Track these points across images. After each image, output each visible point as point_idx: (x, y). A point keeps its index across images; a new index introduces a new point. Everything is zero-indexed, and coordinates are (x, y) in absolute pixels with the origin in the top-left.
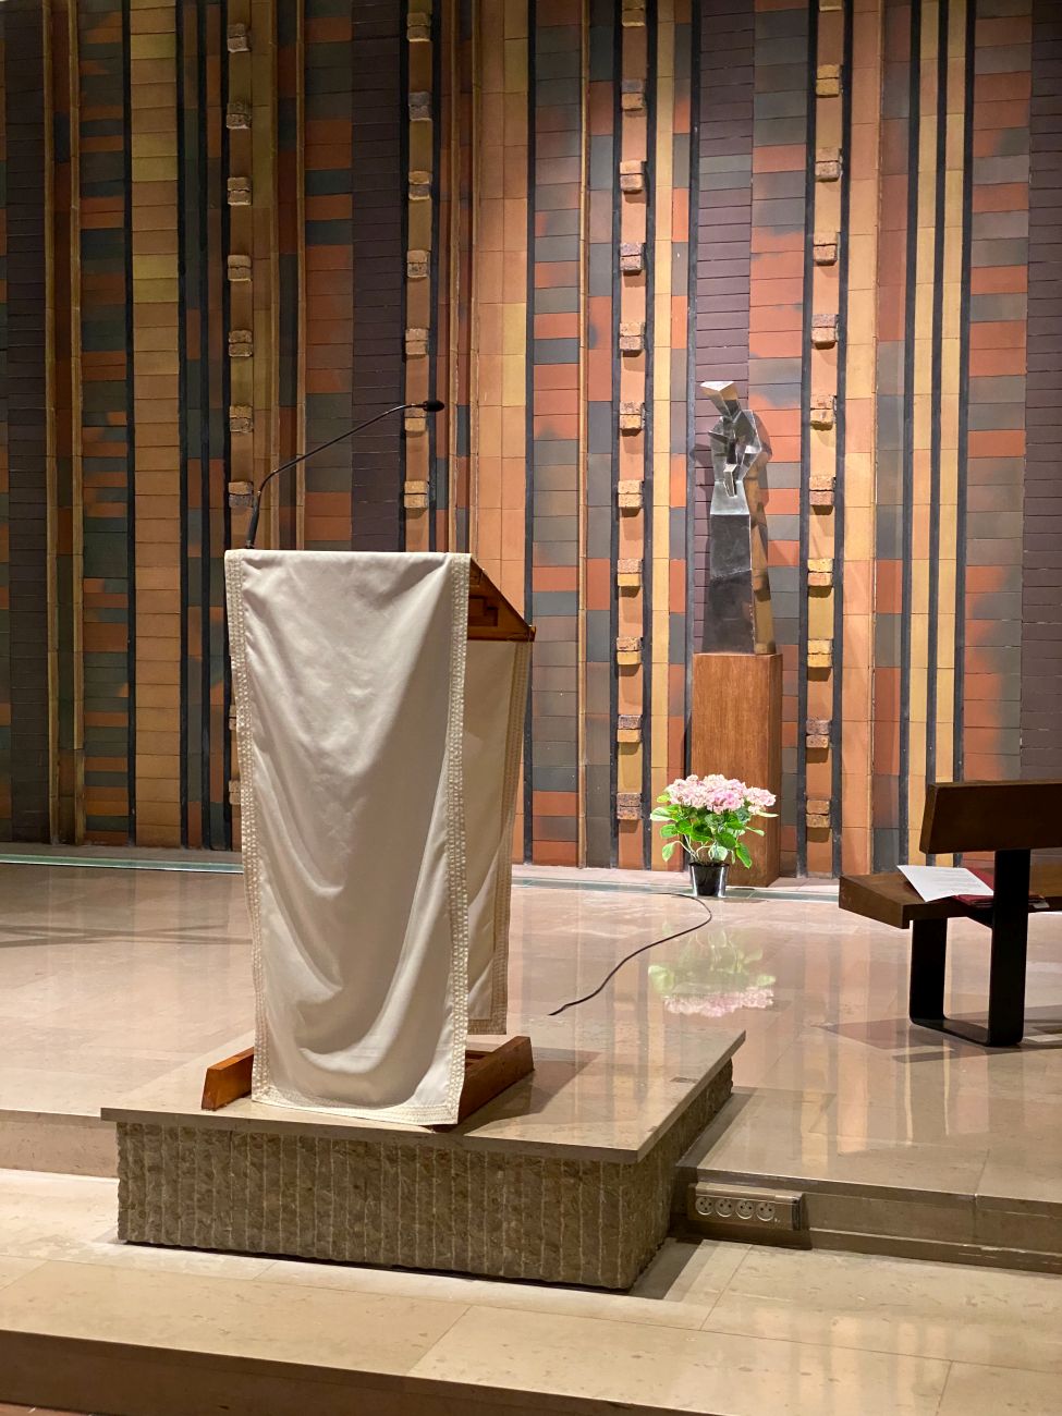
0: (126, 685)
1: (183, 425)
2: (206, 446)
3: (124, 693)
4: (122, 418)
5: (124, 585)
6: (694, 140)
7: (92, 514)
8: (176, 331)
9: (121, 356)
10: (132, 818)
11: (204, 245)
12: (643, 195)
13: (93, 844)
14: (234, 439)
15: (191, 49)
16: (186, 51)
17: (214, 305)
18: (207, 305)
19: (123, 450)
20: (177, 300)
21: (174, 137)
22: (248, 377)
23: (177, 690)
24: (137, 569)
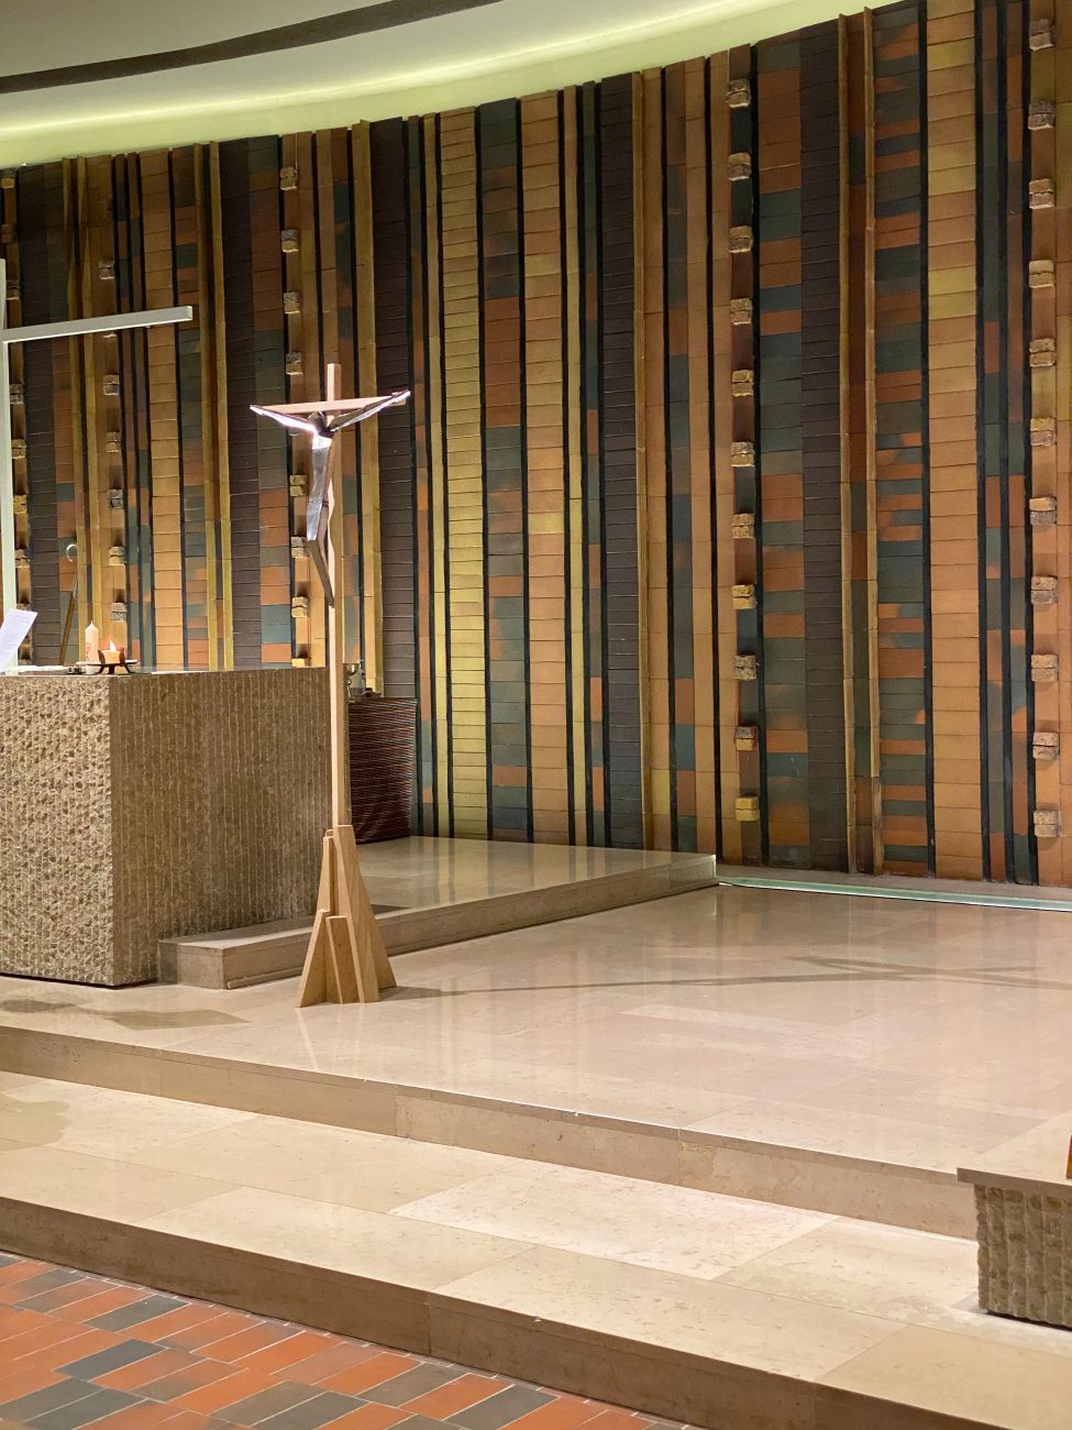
0: (923, 712)
1: (981, 442)
2: (1005, 462)
3: (921, 719)
5: (920, 609)
7: (885, 539)
8: (973, 345)
9: (917, 376)
10: (931, 849)
11: (1003, 253)
13: (892, 874)
14: (1035, 454)
15: (990, 53)
16: (985, 55)
17: (1014, 314)
18: (1006, 315)
19: (917, 471)
20: (974, 313)
21: (972, 144)
22: (1051, 387)
23: (977, 717)
24: (933, 592)
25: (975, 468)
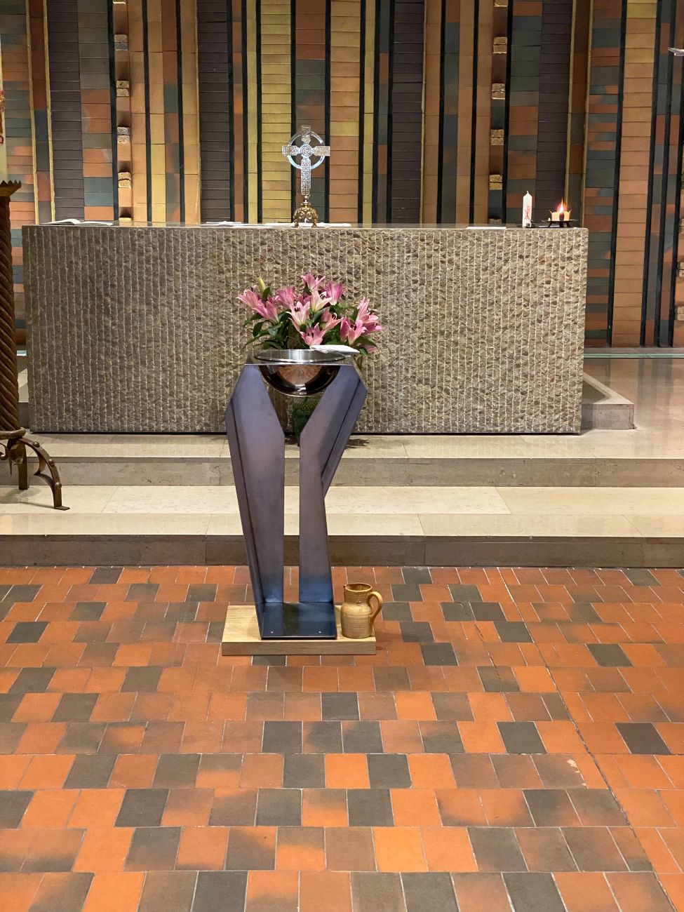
0: (610, 252)
1: (655, 93)
2: (669, 107)
3: (608, 256)
4: (615, 90)
5: (612, 192)
7: (592, 149)
8: (654, 36)
9: (617, 52)
10: (610, 331)
18: (674, 20)
19: (615, 109)
20: (655, 17)
23: (643, 254)
24: (620, 182)
25: (651, 109)
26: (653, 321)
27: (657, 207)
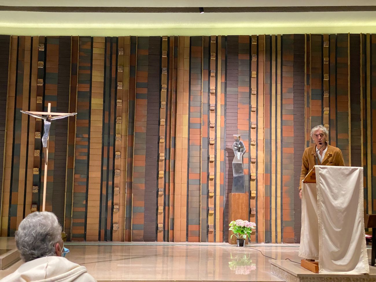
0: (85, 201)
1: (103, 138)
2: (109, 143)
3: (84, 203)
4: (87, 136)
5: (86, 176)
6: (226, 84)
7: (77, 159)
8: (102, 116)
9: (87, 121)
10: (85, 234)
11: (110, 96)
12: (215, 94)
13: (74, 241)
14: (116, 142)
15: (108, 53)
17: (112, 110)
18: (110, 111)
19: (87, 144)
20: (102, 109)
21: (103, 72)
22: (120, 127)
23: (99, 202)
24: (89, 172)
25: (101, 144)
26: (104, 230)
27: (105, 183)
